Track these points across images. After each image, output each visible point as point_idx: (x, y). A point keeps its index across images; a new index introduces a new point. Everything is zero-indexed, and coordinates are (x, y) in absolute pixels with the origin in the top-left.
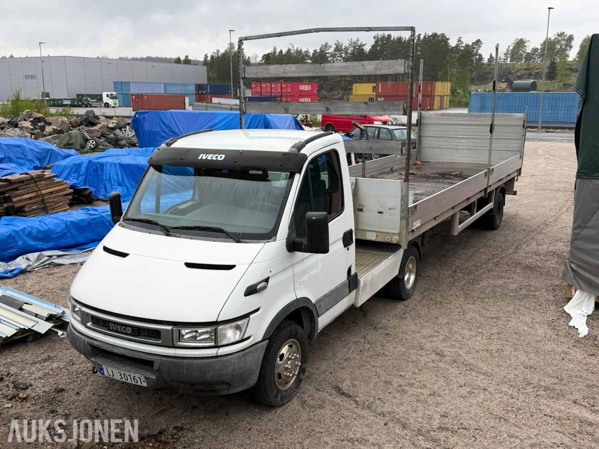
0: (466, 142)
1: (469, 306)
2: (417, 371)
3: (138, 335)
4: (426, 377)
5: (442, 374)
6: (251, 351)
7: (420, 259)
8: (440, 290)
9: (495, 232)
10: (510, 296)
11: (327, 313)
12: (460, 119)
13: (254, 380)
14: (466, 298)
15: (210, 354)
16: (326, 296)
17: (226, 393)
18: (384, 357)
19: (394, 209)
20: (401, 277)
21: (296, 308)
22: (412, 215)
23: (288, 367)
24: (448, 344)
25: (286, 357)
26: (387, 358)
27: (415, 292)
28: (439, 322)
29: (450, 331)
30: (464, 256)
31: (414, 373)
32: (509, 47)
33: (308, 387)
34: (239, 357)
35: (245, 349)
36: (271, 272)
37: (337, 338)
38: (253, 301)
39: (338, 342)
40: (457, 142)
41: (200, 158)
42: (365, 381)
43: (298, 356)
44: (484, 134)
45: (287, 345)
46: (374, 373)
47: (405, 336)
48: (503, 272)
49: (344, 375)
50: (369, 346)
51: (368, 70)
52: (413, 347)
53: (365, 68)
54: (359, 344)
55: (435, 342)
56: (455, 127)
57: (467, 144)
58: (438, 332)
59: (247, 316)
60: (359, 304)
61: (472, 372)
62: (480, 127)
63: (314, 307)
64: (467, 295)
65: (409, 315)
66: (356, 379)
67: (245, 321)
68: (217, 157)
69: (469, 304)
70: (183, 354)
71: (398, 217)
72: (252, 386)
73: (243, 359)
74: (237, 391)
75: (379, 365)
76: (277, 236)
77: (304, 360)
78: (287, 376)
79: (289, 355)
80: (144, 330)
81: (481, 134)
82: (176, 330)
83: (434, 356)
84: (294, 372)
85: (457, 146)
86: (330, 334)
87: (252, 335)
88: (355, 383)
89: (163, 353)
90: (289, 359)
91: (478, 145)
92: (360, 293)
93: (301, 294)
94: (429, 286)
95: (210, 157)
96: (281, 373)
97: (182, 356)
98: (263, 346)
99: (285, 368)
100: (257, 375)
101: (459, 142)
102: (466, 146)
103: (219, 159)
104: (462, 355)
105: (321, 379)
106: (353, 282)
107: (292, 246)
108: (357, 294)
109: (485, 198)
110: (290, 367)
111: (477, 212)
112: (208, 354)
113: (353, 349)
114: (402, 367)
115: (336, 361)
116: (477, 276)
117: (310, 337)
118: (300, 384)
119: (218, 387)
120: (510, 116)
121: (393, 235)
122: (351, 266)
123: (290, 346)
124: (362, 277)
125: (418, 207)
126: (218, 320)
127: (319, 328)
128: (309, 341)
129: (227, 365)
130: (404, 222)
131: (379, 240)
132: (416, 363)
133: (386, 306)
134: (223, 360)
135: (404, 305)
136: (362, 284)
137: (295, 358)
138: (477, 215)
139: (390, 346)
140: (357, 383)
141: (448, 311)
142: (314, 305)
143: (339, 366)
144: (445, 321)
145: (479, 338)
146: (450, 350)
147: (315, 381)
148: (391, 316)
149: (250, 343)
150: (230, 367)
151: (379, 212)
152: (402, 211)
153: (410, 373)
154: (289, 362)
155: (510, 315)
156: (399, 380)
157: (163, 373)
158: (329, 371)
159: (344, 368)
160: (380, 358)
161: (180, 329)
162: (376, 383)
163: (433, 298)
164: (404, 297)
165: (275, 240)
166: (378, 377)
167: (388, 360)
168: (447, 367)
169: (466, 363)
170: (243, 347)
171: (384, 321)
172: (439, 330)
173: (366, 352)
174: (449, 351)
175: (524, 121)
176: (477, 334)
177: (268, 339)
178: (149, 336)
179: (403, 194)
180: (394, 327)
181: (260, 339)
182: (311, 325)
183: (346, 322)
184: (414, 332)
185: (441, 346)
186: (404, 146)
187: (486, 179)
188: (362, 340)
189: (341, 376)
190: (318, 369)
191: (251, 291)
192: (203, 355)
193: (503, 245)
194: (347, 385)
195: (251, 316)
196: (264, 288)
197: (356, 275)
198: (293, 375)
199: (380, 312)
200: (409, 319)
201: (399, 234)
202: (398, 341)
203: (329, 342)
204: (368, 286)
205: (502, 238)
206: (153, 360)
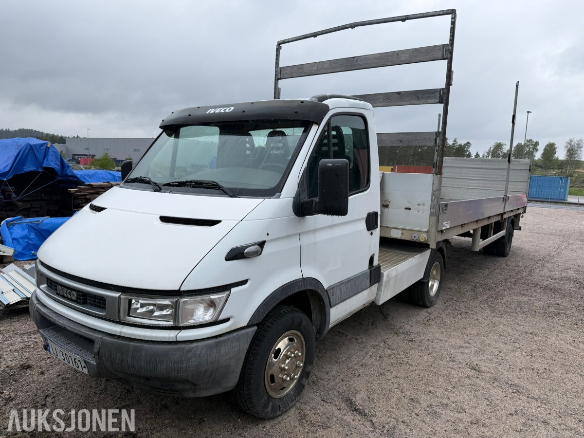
0: (477, 183)
1: (498, 319)
2: (450, 388)
3: (84, 303)
4: (462, 396)
5: (482, 394)
6: (229, 339)
7: (445, 268)
8: (463, 302)
9: (506, 258)
10: (539, 312)
11: (343, 304)
12: (472, 163)
13: (232, 381)
14: (492, 312)
15: (166, 338)
16: (341, 283)
17: (191, 395)
18: (408, 367)
19: (424, 205)
20: (426, 281)
21: (301, 289)
22: (443, 212)
23: (284, 368)
24: (483, 357)
25: (283, 353)
26: (411, 368)
27: (438, 301)
28: (468, 333)
29: (482, 343)
30: (481, 274)
31: (447, 390)
32: (491, 148)
33: (312, 396)
34: (209, 347)
35: (221, 335)
36: (268, 235)
37: (353, 340)
38: (238, 269)
39: (355, 343)
40: (468, 183)
41: (208, 113)
42: (384, 395)
43: (300, 354)
44: (493, 176)
45: (287, 338)
46: (397, 386)
47: (431, 344)
48: (524, 290)
49: (358, 383)
50: (389, 352)
51: (403, 58)
52: (441, 358)
53: (399, 57)
54: (378, 348)
55: (467, 354)
56: (467, 169)
57: (477, 185)
58: (468, 343)
59: (227, 288)
60: (381, 302)
61: (521, 396)
62: (489, 170)
63: (325, 293)
64: (492, 309)
65: (434, 322)
66: (374, 392)
67: (224, 295)
68: (225, 110)
69: (497, 317)
70: (131, 334)
71: (427, 213)
72: (230, 389)
73: (215, 350)
74: (208, 395)
75: (403, 376)
76: (282, 192)
77: (308, 361)
78: (284, 381)
79: (288, 351)
80: (91, 297)
81: (490, 176)
82: (125, 299)
83: (468, 371)
84: (294, 376)
85: (468, 186)
86: (346, 334)
87: (232, 317)
88: (372, 396)
89: (107, 329)
90: (287, 357)
91: (487, 185)
92: (383, 289)
93: (310, 272)
94: (452, 297)
95: (217, 111)
96: (275, 375)
97: (129, 336)
98: (247, 334)
99: (280, 367)
100: (238, 376)
101: (470, 183)
102: (477, 186)
103: (227, 111)
104: (503, 373)
105: (329, 386)
106: (374, 275)
107: (302, 209)
108: (379, 290)
109: (501, 223)
110: (287, 368)
111: (493, 235)
112: (164, 338)
113: (371, 353)
114: (432, 381)
115: (350, 365)
116: (499, 292)
117: (319, 332)
118: (301, 391)
119: (180, 387)
120: (517, 161)
121: (420, 233)
122: (374, 255)
123: (291, 340)
124: (385, 271)
125: (448, 206)
126: (181, 290)
127: (331, 321)
128: (318, 336)
129: (189, 356)
130: (434, 219)
131: (404, 238)
132: (447, 377)
133: (407, 311)
134: (183, 349)
135: (427, 312)
136: (385, 278)
137: (295, 356)
138: (493, 238)
139: (414, 354)
140: (375, 396)
141: (476, 322)
142: (326, 290)
143: (353, 372)
144: (474, 332)
145: (518, 354)
146: (486, 364)
147: (321, 387)
148: (414, 321)
149: (228, 328)
150: (193, 360)
151: (406, 209)
152: (432, 207)
153: (441, 390)
154: (287, 361)
155: (546, 331)
156: (429, 397)
157: (104, 358)
158: (341, 377)
159: (359, 375)
160: (403, 367)
161: (130, 297)
162: (399, 399)
163: (457, 307)
164: (428, 304)
165: (279, 197)
166: (402, 391)
167: (412, 371)
168: (487, 386)
169: (510, 383)
170: (217, 332)
171: (407, 327)
172: (470, 341)
173: (387, 359)
174: (486, 366)
175: (530, 165)
176: (515, 349)
177: (257, 325)
178: (96, 306)
179: (434, 189)
180: (418, 334)
181: (244, 324)
182: (321, 317)
183: (364, 323)
184: (441, 340)
185: (475, 360)
186: (439, 136)
187: (504, 204)
188: (382, 344)
189: (354, 386)
190: (327, 373)
191: (236, 254)
192: (156, 337)
193: (516, 268)
194: (362, 399)
195: (233, 290)
196: (257, 253)
197: (379, 267)
198: (292, 379)
199: (401, 317)
200: (434, 327)
201: (428, 232)
202: (423, 348)
203: (343, 343)
204: (392, 283)
205: (513, 263)
206: (93, 338)
